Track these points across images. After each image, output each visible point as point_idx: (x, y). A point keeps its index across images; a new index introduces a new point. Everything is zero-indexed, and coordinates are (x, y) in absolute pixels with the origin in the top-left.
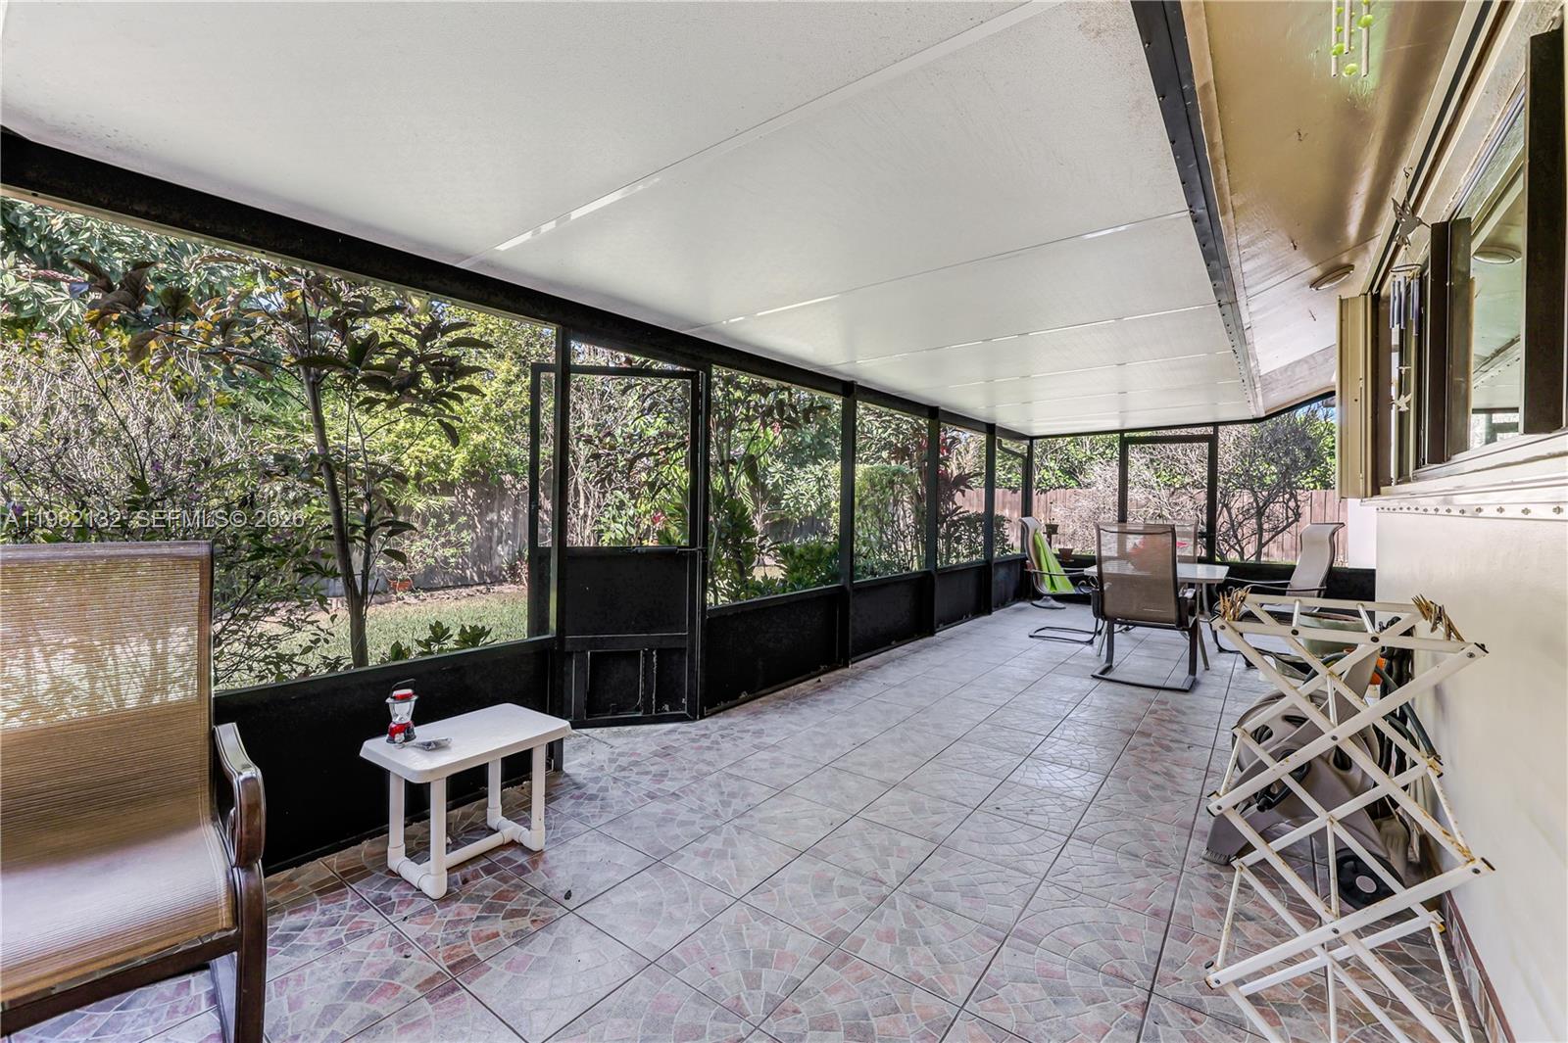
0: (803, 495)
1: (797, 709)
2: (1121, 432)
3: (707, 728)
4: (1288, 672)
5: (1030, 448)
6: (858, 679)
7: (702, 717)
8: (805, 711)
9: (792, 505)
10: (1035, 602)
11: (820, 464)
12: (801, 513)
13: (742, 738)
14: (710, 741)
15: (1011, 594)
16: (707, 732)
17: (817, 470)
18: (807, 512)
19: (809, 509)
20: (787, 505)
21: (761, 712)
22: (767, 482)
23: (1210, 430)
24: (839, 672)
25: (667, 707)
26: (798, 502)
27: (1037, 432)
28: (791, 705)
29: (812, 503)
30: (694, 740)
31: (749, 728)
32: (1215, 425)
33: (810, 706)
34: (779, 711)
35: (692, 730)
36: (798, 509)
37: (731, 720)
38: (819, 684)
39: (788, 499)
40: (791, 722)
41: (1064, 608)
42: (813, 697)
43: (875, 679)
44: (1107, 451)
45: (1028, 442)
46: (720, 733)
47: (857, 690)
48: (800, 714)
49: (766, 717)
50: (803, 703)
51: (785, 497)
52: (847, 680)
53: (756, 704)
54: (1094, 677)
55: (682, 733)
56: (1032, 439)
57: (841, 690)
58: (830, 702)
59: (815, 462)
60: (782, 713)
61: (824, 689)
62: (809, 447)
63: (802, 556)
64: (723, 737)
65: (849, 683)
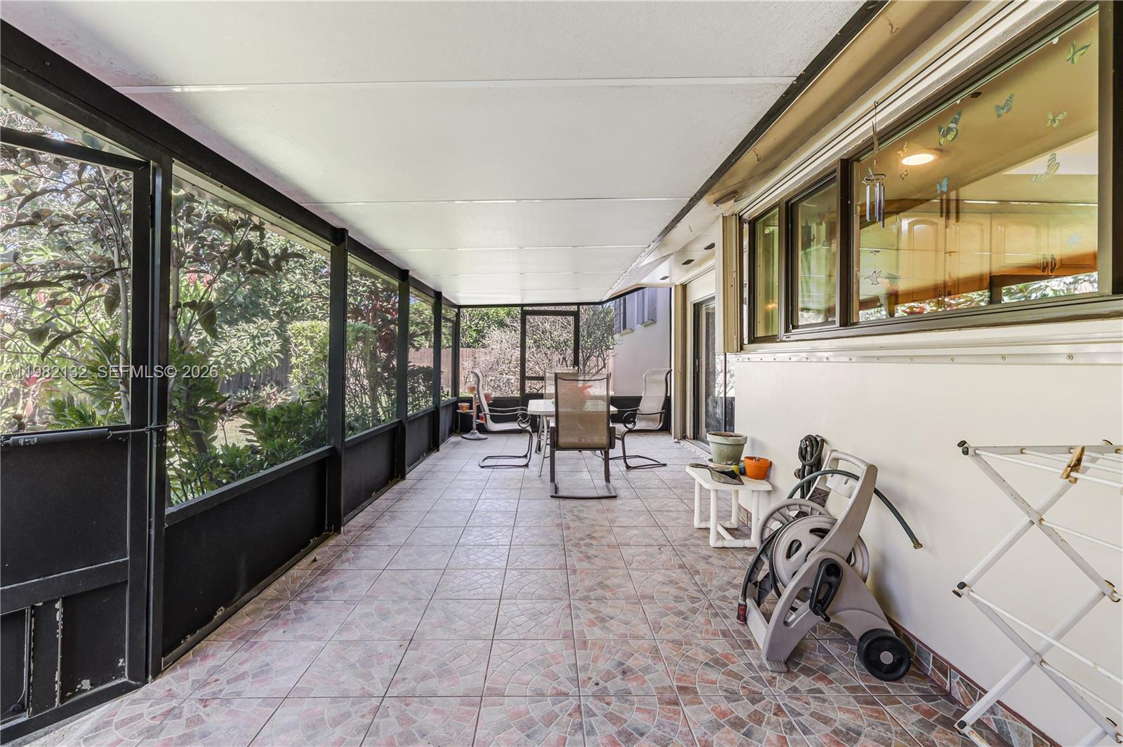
0: (236, 352)
1: (303, 612)
2: (522, 306)
3: (171, 695)
4: (723, 480)
5: (458, 315)
6: (359, 546)
7: (157, 673)
8: (314, 609)
9: (223, 361)
10: (464, 436)
11: (255, 323)
12: (233, 370)
13: (238, 694)
14: (183, 721)
15: (447, 432)
16: (174, 703)
17: (252, 329)
18: (240, 368)
19: (243, 365)
20: (217, 362)
21: (255, 632)
22: (191, 338)
23: (574, 308)
24: (332, 542)
25: (86, 684)
26: (229, 359)
27: (462, 303)
28: (294, 605)
29: (246, 359)
30: (150, 732)
31: (246, 667)
32: (579, 304)
33: (318, 601)
34: (280, 622)
35: (144, 708)
36: (230, 366)
37: (210, 663)
38: (315, 565)
39: (218, 356)
40: (303, 637)
41: (486, 439)
42: (319, 585)
43: (377, 541)
44: (480, 322)
45: (456, 310)
46: (198, 695)
47: (363, 562)
48: (310, 619)
49: (265, 638)
50: (310, 598)
51: (214, 354)
52: (346, 551)
53: (241, 620)
54: (552, 497)
55: (123, 723)
56: (460, 307)
57: (346, 565)
58: (340, 588)
59: (248, 321)
60: (285, 624)
61: (325, 571)
62: (240, 305)
63: (276, 419)
64: (204, 702)
65: (351, 555)
